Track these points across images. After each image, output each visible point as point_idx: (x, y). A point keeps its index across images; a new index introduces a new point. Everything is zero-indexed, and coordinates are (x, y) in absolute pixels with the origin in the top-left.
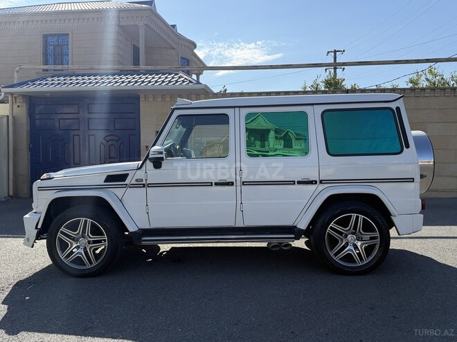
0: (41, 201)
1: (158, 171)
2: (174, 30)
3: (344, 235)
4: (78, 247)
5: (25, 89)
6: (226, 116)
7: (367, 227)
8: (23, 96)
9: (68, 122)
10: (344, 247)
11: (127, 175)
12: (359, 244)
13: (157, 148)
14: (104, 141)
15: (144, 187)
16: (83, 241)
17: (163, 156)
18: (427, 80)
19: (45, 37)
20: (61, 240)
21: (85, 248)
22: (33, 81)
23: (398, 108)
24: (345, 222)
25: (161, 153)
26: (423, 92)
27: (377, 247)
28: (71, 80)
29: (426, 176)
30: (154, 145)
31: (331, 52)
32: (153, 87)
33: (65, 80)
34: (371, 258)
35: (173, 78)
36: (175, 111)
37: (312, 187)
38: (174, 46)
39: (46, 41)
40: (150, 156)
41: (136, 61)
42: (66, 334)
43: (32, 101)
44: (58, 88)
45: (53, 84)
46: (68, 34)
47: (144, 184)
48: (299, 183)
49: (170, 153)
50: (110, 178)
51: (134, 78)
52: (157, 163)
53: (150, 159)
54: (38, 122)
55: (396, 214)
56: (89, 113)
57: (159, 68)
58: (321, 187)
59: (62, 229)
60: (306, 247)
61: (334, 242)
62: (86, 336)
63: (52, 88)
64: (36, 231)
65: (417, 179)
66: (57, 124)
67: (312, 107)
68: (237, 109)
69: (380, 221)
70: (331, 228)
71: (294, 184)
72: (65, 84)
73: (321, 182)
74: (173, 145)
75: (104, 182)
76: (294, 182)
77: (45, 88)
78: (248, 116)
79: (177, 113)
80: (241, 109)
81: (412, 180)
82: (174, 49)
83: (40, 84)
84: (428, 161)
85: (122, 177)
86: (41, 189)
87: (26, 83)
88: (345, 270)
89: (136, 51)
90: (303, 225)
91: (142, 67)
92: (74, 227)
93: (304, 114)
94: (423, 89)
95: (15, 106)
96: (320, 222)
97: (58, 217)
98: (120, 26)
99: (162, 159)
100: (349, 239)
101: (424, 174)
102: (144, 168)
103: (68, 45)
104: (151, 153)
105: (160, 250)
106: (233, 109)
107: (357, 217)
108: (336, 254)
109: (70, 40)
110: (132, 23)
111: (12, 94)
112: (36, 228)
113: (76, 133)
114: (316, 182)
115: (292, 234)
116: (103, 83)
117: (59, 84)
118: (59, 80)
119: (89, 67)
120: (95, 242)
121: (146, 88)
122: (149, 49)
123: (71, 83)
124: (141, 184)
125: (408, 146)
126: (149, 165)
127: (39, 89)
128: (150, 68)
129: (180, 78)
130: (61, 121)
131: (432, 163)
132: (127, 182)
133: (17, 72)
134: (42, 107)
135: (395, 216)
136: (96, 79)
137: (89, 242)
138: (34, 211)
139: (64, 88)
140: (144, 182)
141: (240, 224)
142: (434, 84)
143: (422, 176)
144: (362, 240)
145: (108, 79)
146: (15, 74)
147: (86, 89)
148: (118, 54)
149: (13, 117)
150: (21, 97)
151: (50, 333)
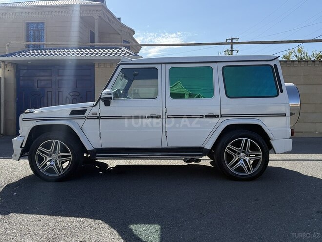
0: (25, 128)
1: (108, 107)
2: (119, 21)
3: (237, 153)
4: (50, 161)
5: (13, 58)
6: (156, 69)
7: (253, 148)
8: (12, 63)
9: (43, 83)
10: (237, 162)
11: (86, 110)
12: (247, 159)
13: (107, 91)
14: (69, 96)
15: (98, 118)
16: (54, 157)
17: (112, 96)
18: (296, 56)
19: (28, 24)
20: (39, 155)
21: (56, 162)
22: (18, 53)
23: (275, 65)
24: (238, 144)
25: (110, 94)
26: (293, 63)
27: (260, 161)
28: (46, 52)
29: (294, 114)
30: (105, 89)
31: (229, 39)
32: (104, 58)
33: (42, 52)
34: (256, 169)
35: (118, 51)
36: (120, 66)
37: (215, 120)
38: (119, 32)
39: (28, 27)
40: (103, 97)
41: (92, 40)
42: (42, 214)
43: (18, 67)
44: (37, 58)
45: (33, 55)
46: (44, 23)
47: (98, 117)
48: (207, 116)
49: (117, 95)
50: (74, 113)
51: (90, 51)
52: (107, 101)
53: (102, 99)
54: (22, 82)
55: (274, 138)
56: (58, 76)
57: (108, 44)
58: (222, 120)
59: (40, 147)
60: (210, 165)
61: (230, 158)
62: (56, 215)
63: (33, 58)
64: (21, 149)
65: (288, 114)
66: (36, 85)
67: (216, 64)
68: (164, 65)
69: (262, 144)
70: (228, 148)
71: (203, 117)
72: (42, 55)
73: (222, 116)
74: (118, 91)
75: (70, 115)
76: (203, 116)
77: (28, 58)
78: (172, 70)
79: (121, 67)
80: (167, 65)
81: (284, 115)
82: (119, 34)
83: (24, 55)
84: (296, 103)
85: (83, 112)
86: (24, 120)
87: (14, 54)
88: (238, 177)
89: (92, 35)
90: (209, 146)
91: (96, 43)
92: (48, 146)
93: (211, 69)
94: (293, 61)
95: (6, 71)
96: (220, 144)
97: (37, 139)
98: (81, 17)
99: (111, 98)
100: (241, 156)
101: (293, 112)
102: (98, 105)
103: (44, 30)
104: (103, 94)
105: (108, 166)
106: (161, 65)
107: (247, 141)
108: (231, 167)
109: (45, 26)
110: (89, 15)
111: (4, 62)
112: (21, 147)
113: (49, 90)
114: (218, 116)
115: (201, 152)
116: (69, 54)
117: (37, 55)
118: (37, 52)
119: (59, 43)
120: (63, 157)
121: (99, 58)
122: (101, 34)
123: (46, 54)
124: (95, 117)
125: (282, 92)
126: (102, 103)
127: (23, 58)
128: (102, 44)
129: (123, 51)
130: (38, 81)
131: (299, 105)
132: (86, 115)
133: (8, 46)
134: (25, 71)
135: (272, 140)
136: (63, 52)
137: (59, 157)
138: (20, 136)
139: (41, 57)
140: (98, 115)
141: (165, 146)
142: (301, 59)
143: (292, 114)
144: (250, 157)
145: (72, 52)
146: (7, 48)
147: (57, 58)
148: (80, 37)
149: (5, 78)
150: (10, 64)
151: (31, 214)
